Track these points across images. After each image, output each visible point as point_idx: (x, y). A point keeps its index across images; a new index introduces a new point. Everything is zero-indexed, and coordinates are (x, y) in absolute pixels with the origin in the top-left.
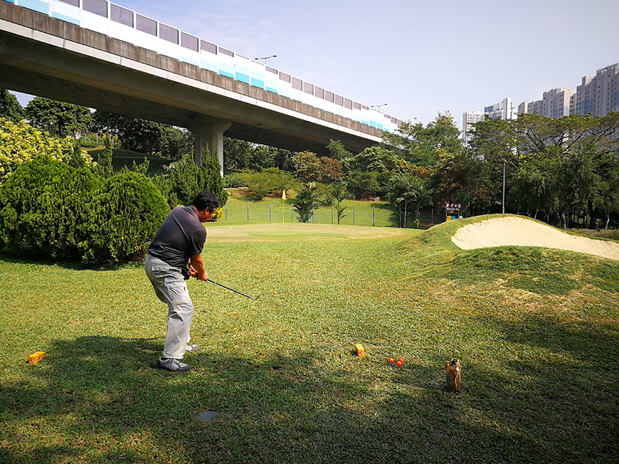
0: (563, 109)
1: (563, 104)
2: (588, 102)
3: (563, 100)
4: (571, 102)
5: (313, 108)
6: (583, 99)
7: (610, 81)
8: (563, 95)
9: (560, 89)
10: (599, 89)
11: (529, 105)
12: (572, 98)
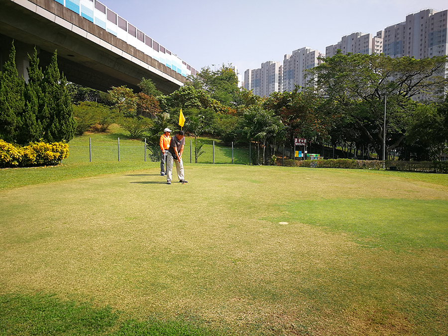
0: (274, 75)
1: (274, 72)
2: (291, 71)
3: (275, 69)
4: (279, 71)
5: (127, 44)
6: (288, 69)
7: (304, 58)
8: (275, 66)
9: (272, 62)
10: (297, 63)
11: (253, 71)
12: (280, 68)
